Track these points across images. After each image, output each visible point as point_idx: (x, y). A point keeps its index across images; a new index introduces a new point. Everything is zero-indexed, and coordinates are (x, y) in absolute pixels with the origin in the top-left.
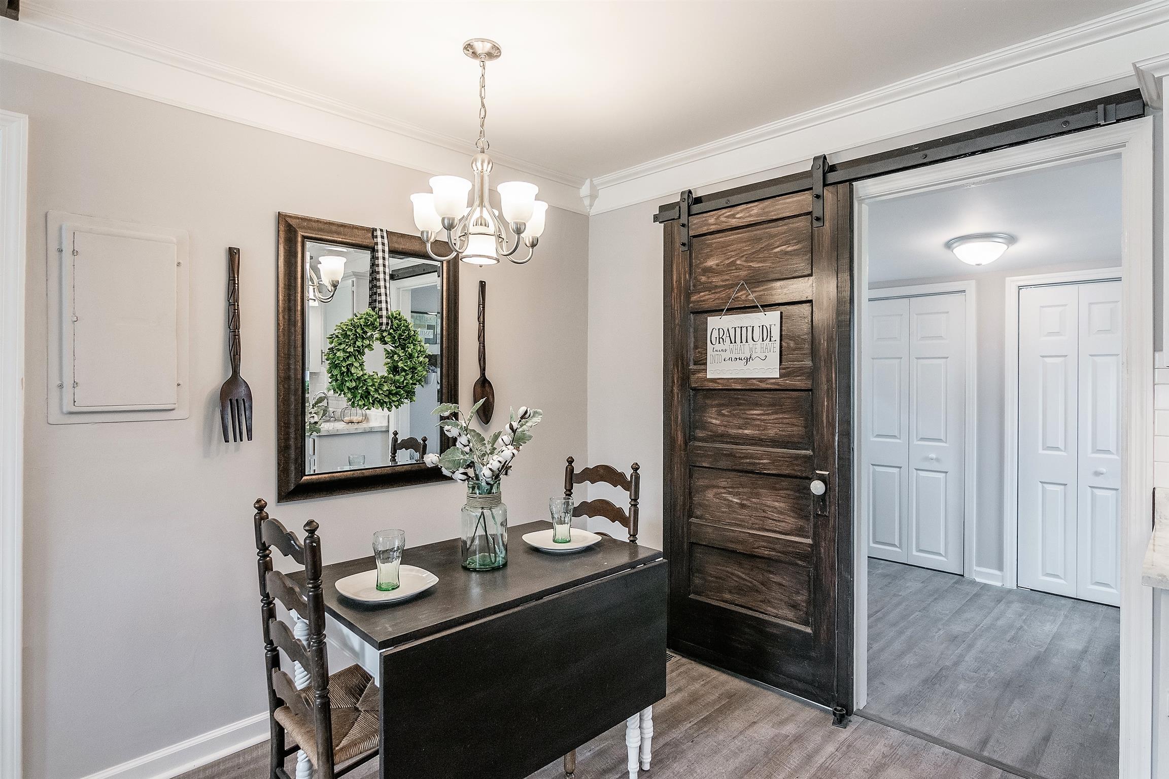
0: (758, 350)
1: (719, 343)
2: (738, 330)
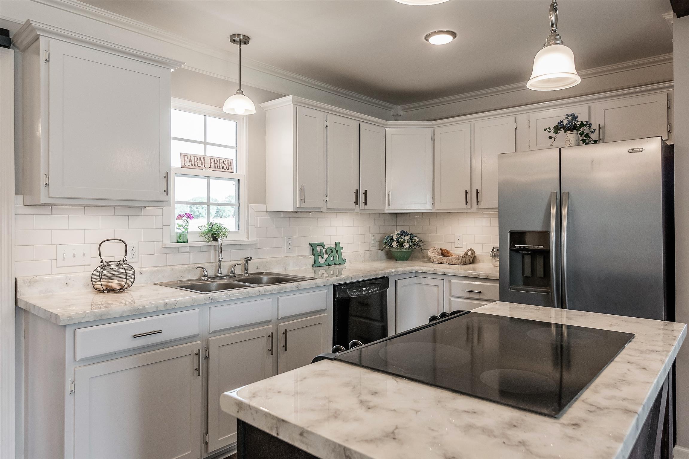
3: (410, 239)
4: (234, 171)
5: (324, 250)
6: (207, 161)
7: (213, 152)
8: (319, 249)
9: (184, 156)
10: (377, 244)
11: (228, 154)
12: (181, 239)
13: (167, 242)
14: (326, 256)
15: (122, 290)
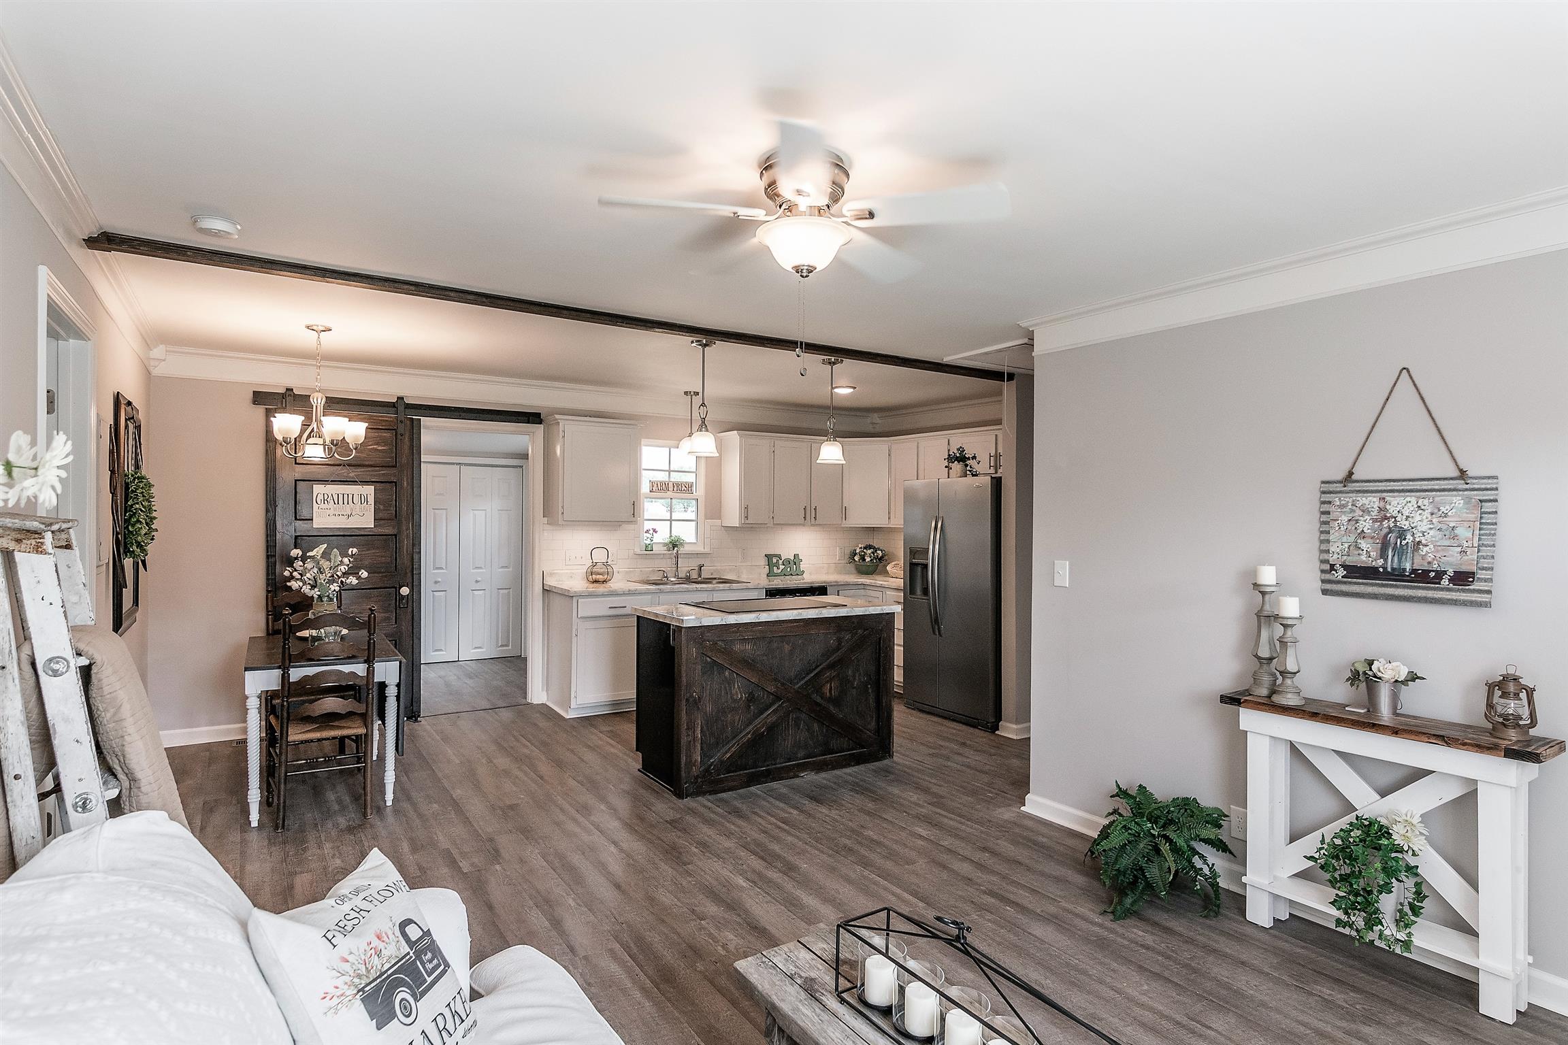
0: (358, 510)
1: (324, 503)
2: (341, 496)
3: (873, 553)
4: (694, 492)
5: (781, 562)
6: (671, 485)
7: (676, 477)
8: (774, 560)
9: (652, 483)
10: (847, 557)
11: (690, 478)
12: (648, 548)
13: (638, 551)
14: (782, 567)
15: (605, 581)
